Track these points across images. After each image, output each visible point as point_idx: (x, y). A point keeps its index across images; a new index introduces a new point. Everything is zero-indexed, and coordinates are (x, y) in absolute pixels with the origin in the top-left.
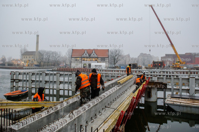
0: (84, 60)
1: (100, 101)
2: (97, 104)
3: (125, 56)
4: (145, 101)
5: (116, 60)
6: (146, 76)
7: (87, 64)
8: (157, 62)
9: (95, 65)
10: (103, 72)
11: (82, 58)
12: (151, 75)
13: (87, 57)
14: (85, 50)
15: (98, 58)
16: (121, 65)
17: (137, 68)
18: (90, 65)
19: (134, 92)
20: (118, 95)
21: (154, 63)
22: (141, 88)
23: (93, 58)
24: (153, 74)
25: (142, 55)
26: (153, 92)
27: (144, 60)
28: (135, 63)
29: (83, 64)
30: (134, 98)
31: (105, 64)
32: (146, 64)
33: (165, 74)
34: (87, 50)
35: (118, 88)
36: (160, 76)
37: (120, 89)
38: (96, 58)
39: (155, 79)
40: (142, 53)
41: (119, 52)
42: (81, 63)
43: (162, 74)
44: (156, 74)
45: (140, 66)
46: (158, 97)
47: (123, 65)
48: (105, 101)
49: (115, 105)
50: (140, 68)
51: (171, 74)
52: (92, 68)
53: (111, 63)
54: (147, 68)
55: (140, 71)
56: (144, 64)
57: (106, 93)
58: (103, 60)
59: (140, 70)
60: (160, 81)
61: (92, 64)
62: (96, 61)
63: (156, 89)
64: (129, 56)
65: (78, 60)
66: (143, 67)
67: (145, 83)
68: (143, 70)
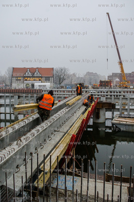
0: (26, 80)
1: (49, 124)
2: (46, 129)
3: (71, 75)
4: (93, 122)
5: (61, 80)
7: (30, 84)
8: (104, 82)
9: (39, 86)
11: (24, 77)
12: (99, 95)
13: (29, 77)
14: (28, 69)
15: (42, 77)
16: (67, 85)
17: (84, 88)
18: (33, 85)
19: (83, 113)
20: (67, 118)
21: (101, 82)
22: (90, 109)
23: (36, 77)
24: (100, 94)
25: (88, 73)
26: (102, 113)
27: (91, 79)
28: (82, 82)
29: (25, 84)
30: (84, 120)
31: (49, 84)
32: (92, 83)
33: (113, 94)
34: (29, 68)
35: (67, 110)
36: (107, 95)
37: (69, 111)
38: (40, 77)
39: (103, 99)
40: (89, 72)
41: (65, 71)
42: (24, 83)
43: (109, 94)
44: (103, 94)
45: (87, 85)
46: (106, 117)
47: (69, 85)
48: (54, 125)
49: (65, 129)
50: (87, 87)
51: (118, 94)
52: (35, 88)
53: (56, 83)
54: (93, 88)
56: (90, 84)
57: (54, 116)
58: (47, 79)
59: (87, 90)
60: (109, 101)
61: (35, 84)
62: (40, 80)
63: (105, 110)
65: (20, 80)
66: (90, 86)
67: (93, 104)
68: (90, 89)
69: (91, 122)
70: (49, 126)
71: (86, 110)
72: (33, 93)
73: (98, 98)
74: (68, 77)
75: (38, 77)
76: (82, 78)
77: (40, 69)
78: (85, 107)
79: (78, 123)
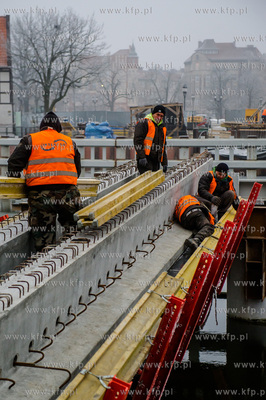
3: (111, 59)
6: (236, 178)
16: (85, 115)
17: (182, 133)
19: (174, 267)
20: (82, 291)
22: (209, 245)
27: (222, 83)
28: (169, 100)
30: (173, 301)
32: (229, 106)
37: (94, 254)
40: (210, 42)
41: (75, 35)
45: (200, 117)
47: (98, 114)
49: (67, 351)
50: (200, 129)
53: (25, 106)
54: (236, 131)
55: (196, 150)
56: (219, 108)
57: (13, 279)
59: (201, 141)
64: (130, 56)
66: (217, 123)
67: (230, 215)
68: (217, 140)
69: (216, 319)
71: (189, 249)
73: (256, 187)
74: (95, 72)
76: (171, 74)
78: (186, 235)
79: (140, 320)
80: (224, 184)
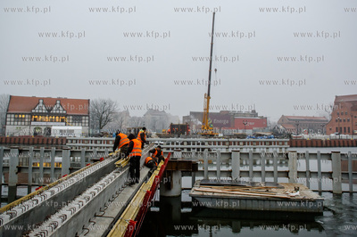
0: (35, 120)
1: (85, 204)
2: (79, 212)
3: (121, 113)
4: (161, 196)
5: (103, 122)
7: (43, 128)
8: (177, 126)
9: (61, 131)
10: (78, 144)
11: (32, 114)
12: (168, 149)
13: (42, 114)
14: (40, 99)
15: (66, 115)
18: (49, 130)
20: (117, 189)
21: (172, 126)
22: (156, 173)
23: (56, 115)
24: (171, 146)
26: (175, 178)
27: (155, 122)
29: (32, 128)
30: (148, 192)
31: (81, 128)
32: (157, 128)
33: (191, 146)
34: (43, 99)
35: (118, 175)
36: (183, 149)
37: (121, 177)
38: (63, 115)
39: (178, 156)
41: (110, 106)
42: (30, 125)
43: (185, 146)
44: (175, 146)
46: (183, 187)
48: (94, 204)
49: (112, 211)
51: (201, 146)
52: (53, 135)
53: (93, 127)
54: (160, 136)
56: (154, 128)
57: (95, 186)
58: (77, 119)
61: (53, 128)
62: (62, 121)
63: (180, 173)
64: (127, 113)
65: (22, 120)
66: (154, 134)
67: (161, 164)
68: (155, 139)
70: (85, 207)
72: (47, 144)
73: (169, 154)
74: (116, 117)
75: (59, 115)
76: (139, 118)
77: (63, 101)
78: (149, 170)
79: (137, 200)
80: (160, 152)
